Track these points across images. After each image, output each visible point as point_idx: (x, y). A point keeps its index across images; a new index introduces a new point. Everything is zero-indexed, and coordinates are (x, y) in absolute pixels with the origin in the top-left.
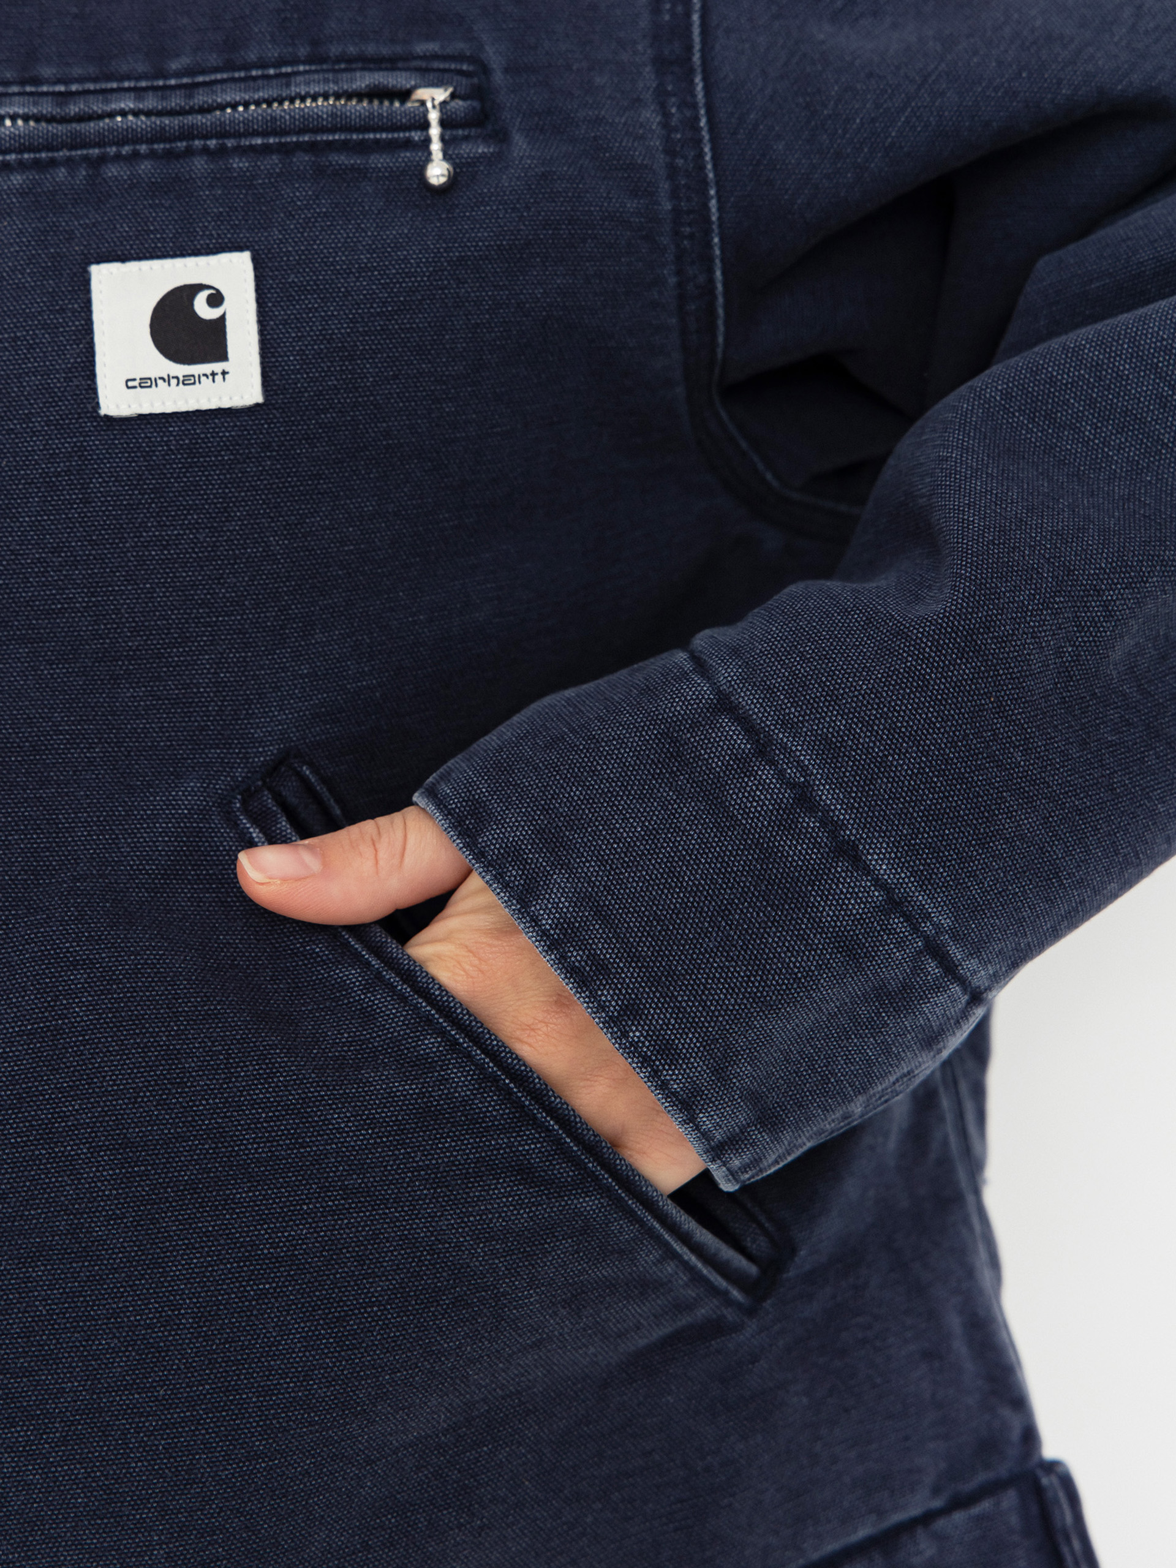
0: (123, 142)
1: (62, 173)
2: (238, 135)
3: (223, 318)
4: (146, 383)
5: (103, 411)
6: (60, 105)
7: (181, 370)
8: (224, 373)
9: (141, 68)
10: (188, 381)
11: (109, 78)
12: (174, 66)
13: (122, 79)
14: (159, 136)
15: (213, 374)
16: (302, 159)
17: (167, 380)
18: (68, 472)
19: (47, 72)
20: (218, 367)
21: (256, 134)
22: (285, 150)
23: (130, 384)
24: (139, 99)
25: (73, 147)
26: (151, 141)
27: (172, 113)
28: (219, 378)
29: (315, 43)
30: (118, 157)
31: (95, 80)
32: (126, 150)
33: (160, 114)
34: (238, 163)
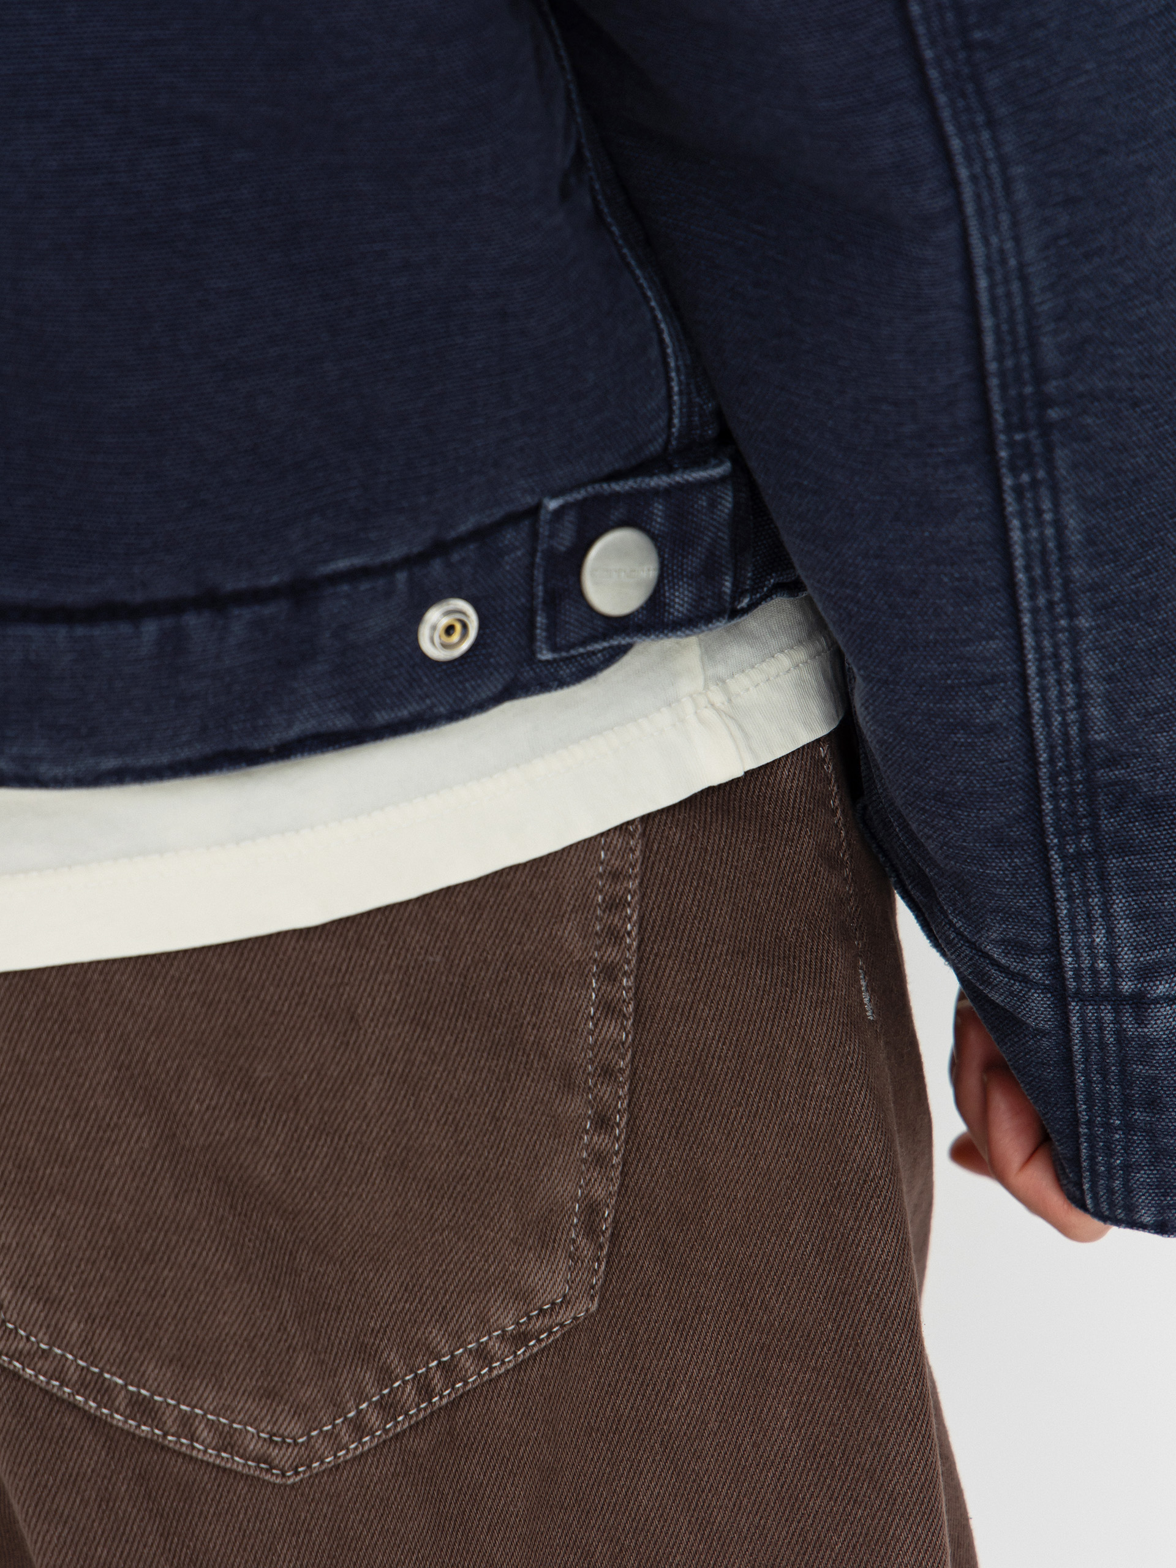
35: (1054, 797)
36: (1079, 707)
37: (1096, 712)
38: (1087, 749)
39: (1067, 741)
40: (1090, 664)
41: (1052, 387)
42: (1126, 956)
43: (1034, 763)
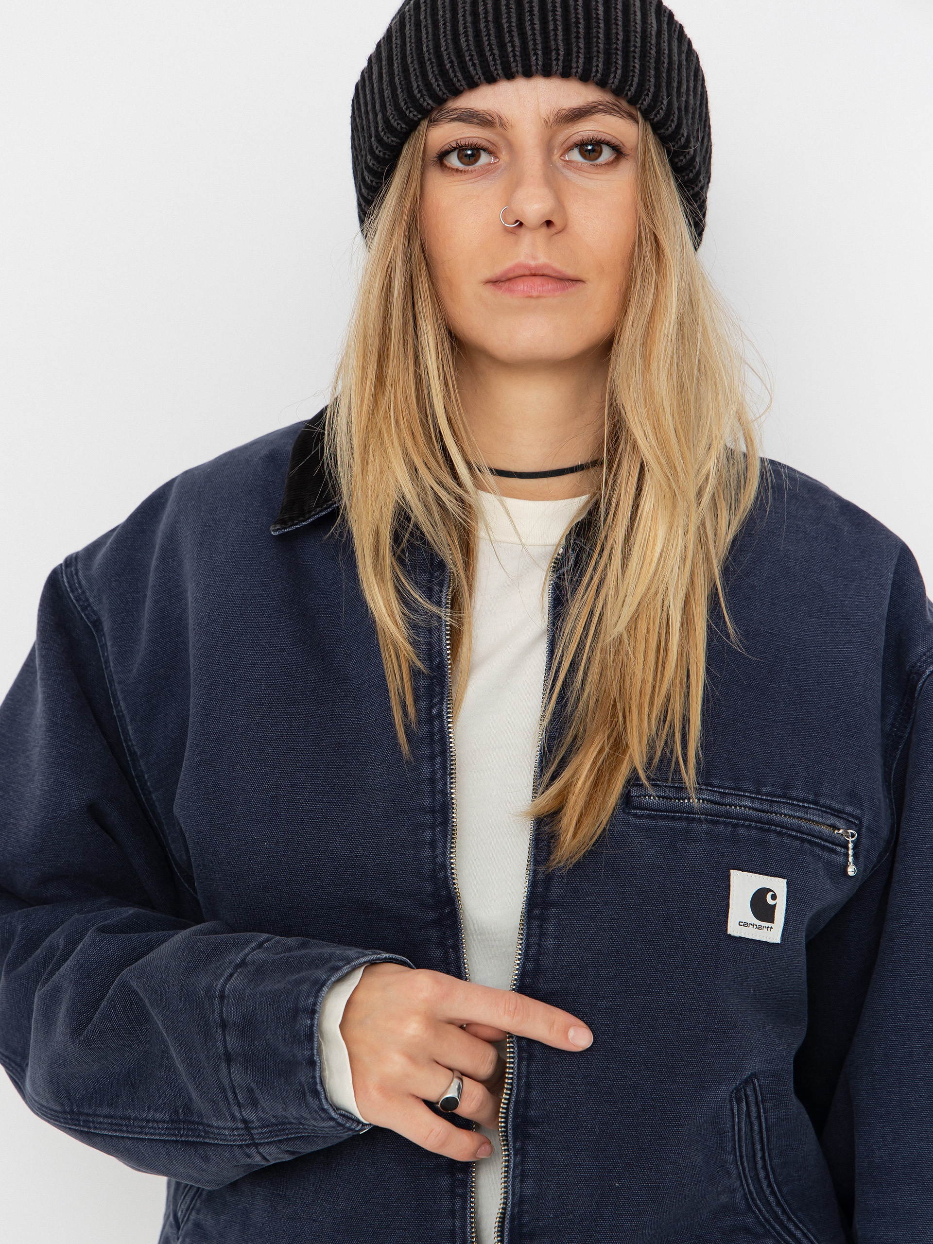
0: (745, 820)
1: (722, 827)
2: (787, 828)
3: (775, 905)
4: (746, 925)
5: (729, 933)
6: (722, 797)
7: (758, 923)
8: (771, 928)
9: (751, 788)
10: (759, 928)
11: (739, 789)
12: (764, 790)
13: (745, 791)
14: (759, 821)
15: (768, 927)
16: (807, 846)
17: (753, 925)
18: (712, 954)
19: (716, 782)
20: (770, 925)
21: (793, 830)
22: (803, 840)
23: (741, 924)
24: (753, 802)
25: (726, 818)
26: (756, 822)
27: (764, 811)
28: (769, 929)
29: (816, 795)
30: (743, 825)
31: (734, 789)
32: (747, 823)
33: (760, 811)
34: (786, 840)
35: (188, 1136)
36: (157, 1122)
37: (158, 1116)
38: (172, 1121)
39: (167, 1129)
40: (144, 1115)
41: (68, 1110)
42: (229, 1124)
43: (177, 1141)
